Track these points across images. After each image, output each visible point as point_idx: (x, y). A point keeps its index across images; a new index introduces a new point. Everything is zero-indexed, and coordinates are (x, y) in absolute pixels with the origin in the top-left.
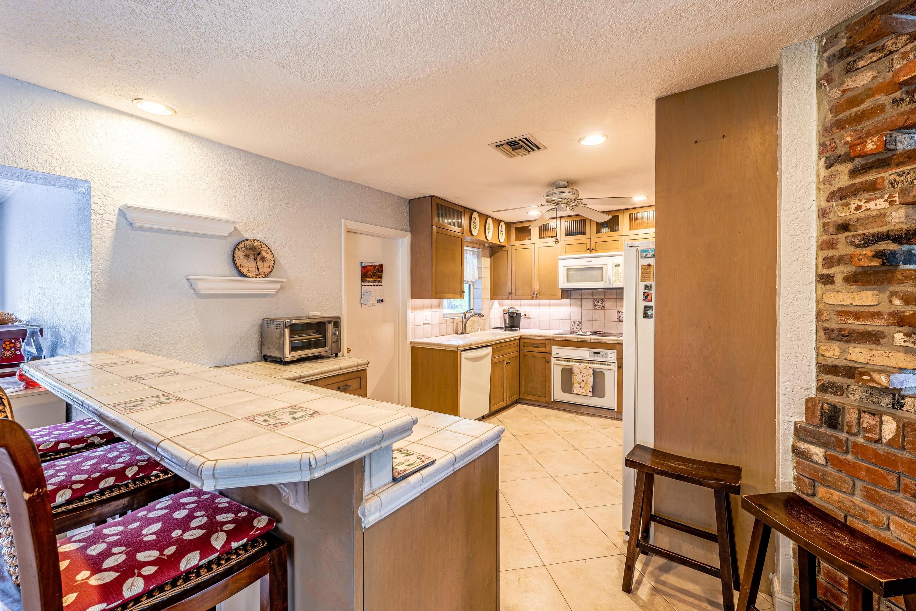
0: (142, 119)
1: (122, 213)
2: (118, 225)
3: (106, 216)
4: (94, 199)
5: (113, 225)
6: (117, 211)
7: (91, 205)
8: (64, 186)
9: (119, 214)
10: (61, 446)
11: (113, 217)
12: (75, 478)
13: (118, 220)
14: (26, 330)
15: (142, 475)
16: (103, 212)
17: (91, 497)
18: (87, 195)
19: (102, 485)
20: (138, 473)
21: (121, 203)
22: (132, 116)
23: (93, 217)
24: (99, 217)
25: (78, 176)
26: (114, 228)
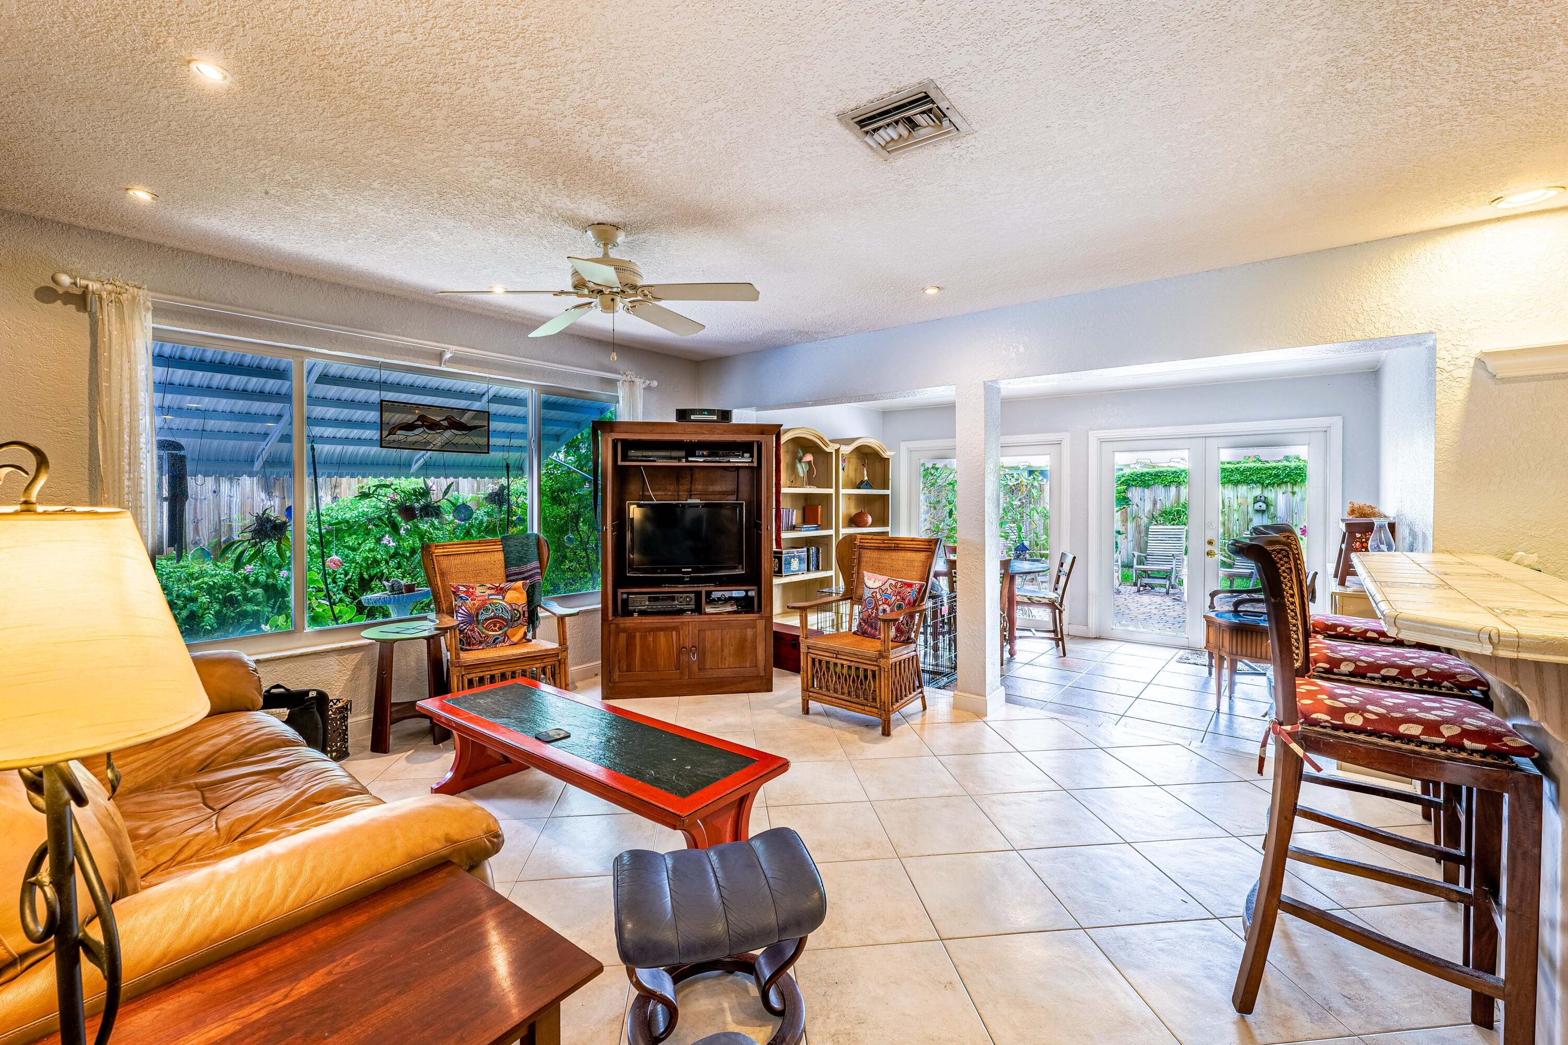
0: (1515, 217)
1: (1480, 362)
2: (1474, 380)
3: (1456, 373)
4: (1441, 353)
5: (1466, 383)
6: (1472, 362)
7: (1436, 362)
8: (1409, 344)
9: (1475, 366)
10: (1369, 634)
11: (1466, 373)
12: (1362, 658)
13: (1474, 373)
14: (1373, 523)
15: (1429, 679)
16: (1452, 368)
17: (1373, 679)
18: (1433, 350)
19: (1383, 672)
20: (1426, 676)
21: (1476, 352)
22: (1498, 219)
23: (1438, 377)
24: (1446, 375)
25: (1421, 329)
26: (1468, 386)
